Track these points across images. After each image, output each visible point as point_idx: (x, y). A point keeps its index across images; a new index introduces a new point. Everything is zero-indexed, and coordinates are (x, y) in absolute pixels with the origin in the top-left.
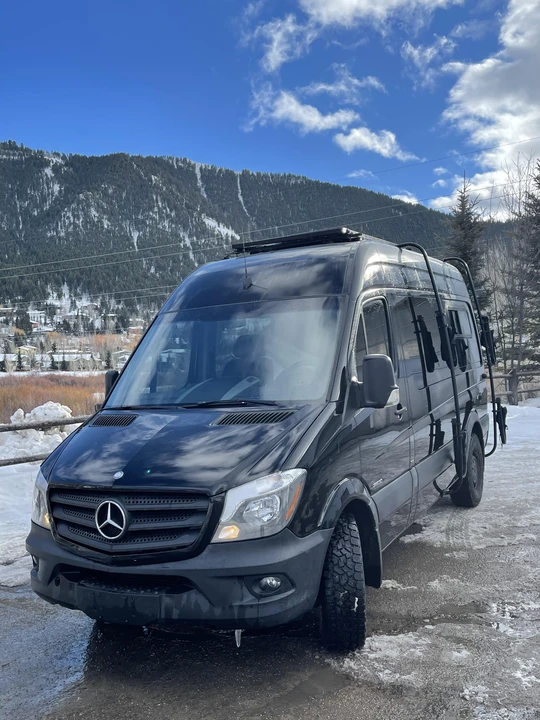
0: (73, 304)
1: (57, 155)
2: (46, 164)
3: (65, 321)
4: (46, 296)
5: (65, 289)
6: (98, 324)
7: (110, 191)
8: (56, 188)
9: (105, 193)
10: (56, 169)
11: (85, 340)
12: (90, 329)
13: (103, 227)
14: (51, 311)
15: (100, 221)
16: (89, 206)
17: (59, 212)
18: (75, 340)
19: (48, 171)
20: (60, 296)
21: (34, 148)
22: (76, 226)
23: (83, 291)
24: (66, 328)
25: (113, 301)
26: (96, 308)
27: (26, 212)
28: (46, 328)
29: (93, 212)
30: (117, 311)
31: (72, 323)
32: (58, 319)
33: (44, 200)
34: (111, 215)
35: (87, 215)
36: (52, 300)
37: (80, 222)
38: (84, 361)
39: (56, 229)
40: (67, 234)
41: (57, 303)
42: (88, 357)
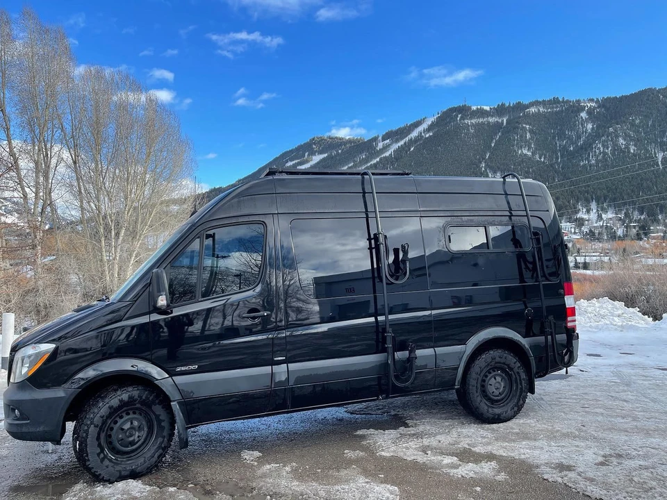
0: (600, 217)
1: (592, 100)
2: (583, 109)
3: (591, 231)
4: (577, 212)
5: (593, 205)
6: (620, 232)
7: (637, 121)
8: (590, 126)
9: (633, 124)
10: (590, 112)
11: (607, 245)
12: (613, 237)
13: (629, 152)
14: (580, 223)
15: (627, 147)
16: (617, 136)
17: (591, 145)
18: (599, 245)
19: (584, 115)
20: (588, 211)
21: (573, 99)
22: (605, 153)
23: (609, 206)
24: (592, 236)
25: (636, 213)
26: (620, 219)
27: (564, 149)
28: (575, 237)
29: (621, 141)
30: (639, 221)
31: (597, 232)
32: (585, 229)
33: (579, 137)
34: (638, 141)
35: (615, 145)
36: (582, 214)
37: (609, 151)
38: (602, 262)
39: (588, 159)
40: (597, 161)
41: (586, 217)
42: (606, 259)
